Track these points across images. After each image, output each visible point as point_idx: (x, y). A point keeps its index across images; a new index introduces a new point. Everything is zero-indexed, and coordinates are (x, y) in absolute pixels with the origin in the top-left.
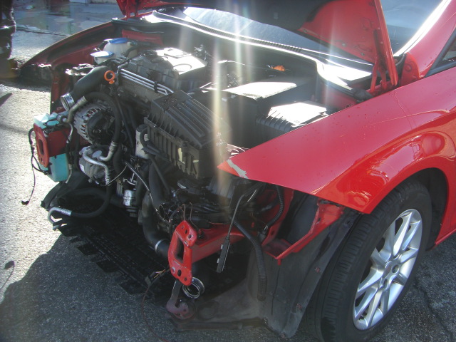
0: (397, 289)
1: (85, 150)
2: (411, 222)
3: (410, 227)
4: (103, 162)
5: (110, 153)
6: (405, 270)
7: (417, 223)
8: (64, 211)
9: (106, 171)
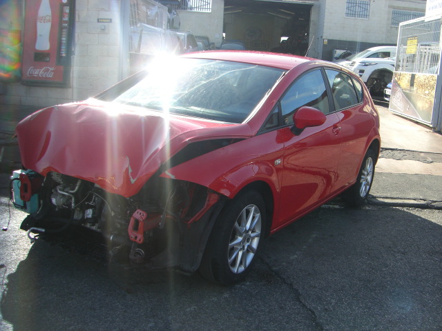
0: (251, 256)
1: (58, 188)
2: (254, 214)
3: (254, 218)
4: (72, 193)
5: (77, 188)
6: (255, 243)
7: (258, 215)
8: (39, 229)
9: (73, 199)
